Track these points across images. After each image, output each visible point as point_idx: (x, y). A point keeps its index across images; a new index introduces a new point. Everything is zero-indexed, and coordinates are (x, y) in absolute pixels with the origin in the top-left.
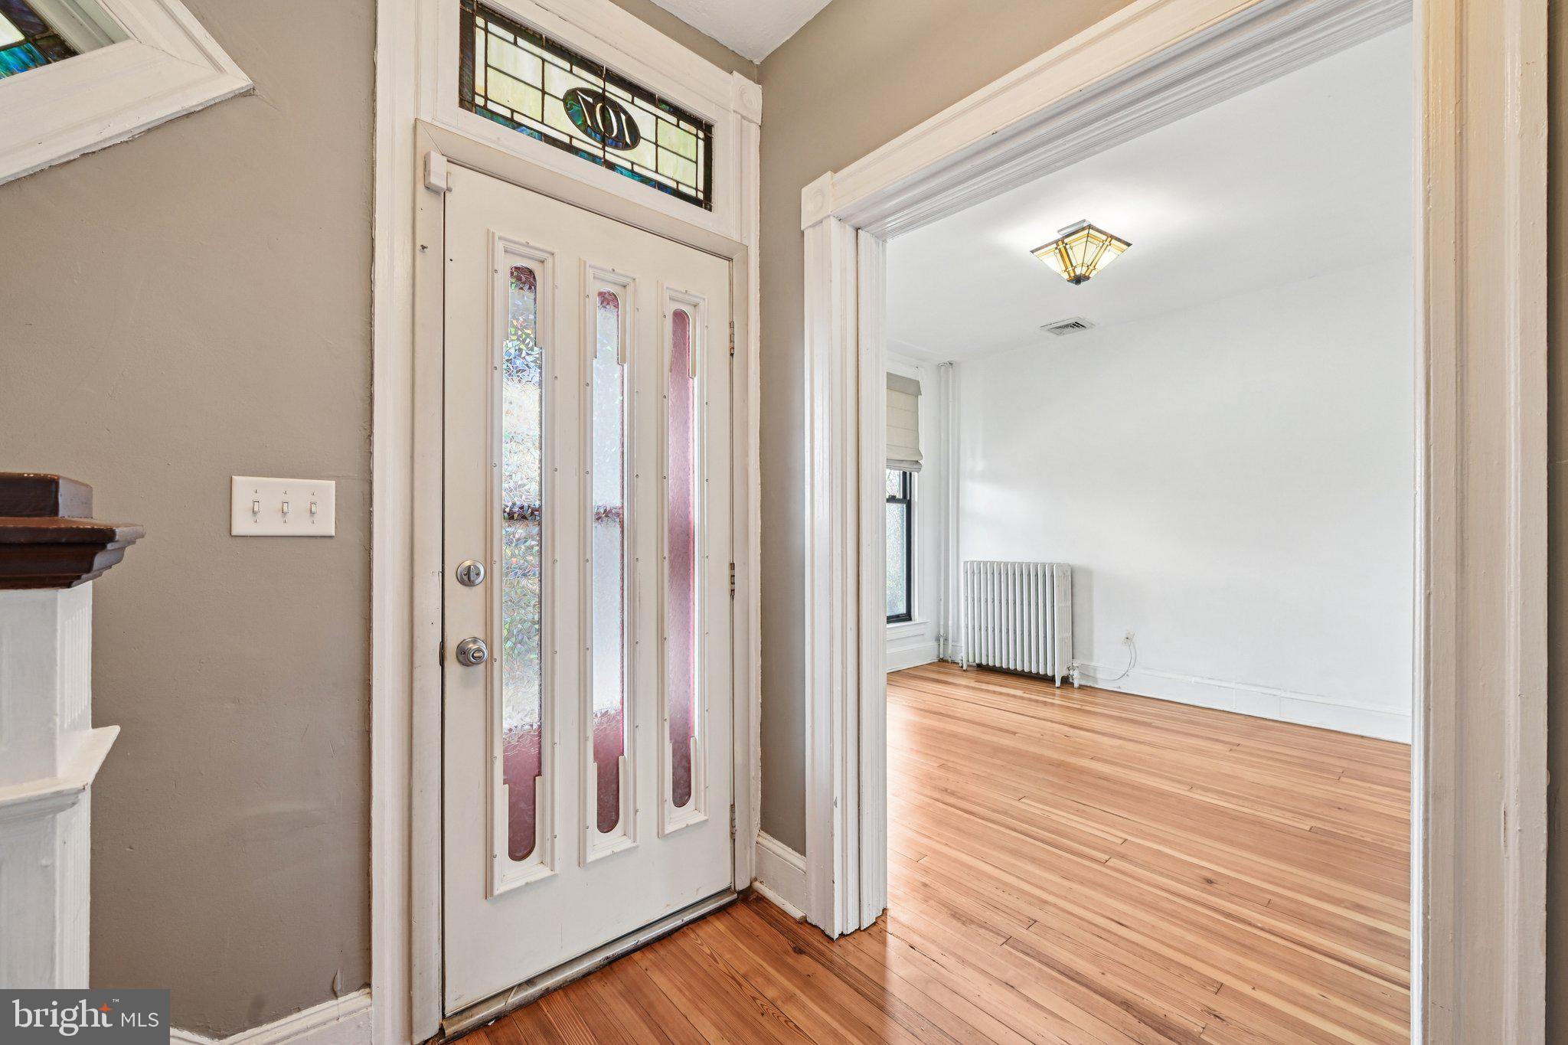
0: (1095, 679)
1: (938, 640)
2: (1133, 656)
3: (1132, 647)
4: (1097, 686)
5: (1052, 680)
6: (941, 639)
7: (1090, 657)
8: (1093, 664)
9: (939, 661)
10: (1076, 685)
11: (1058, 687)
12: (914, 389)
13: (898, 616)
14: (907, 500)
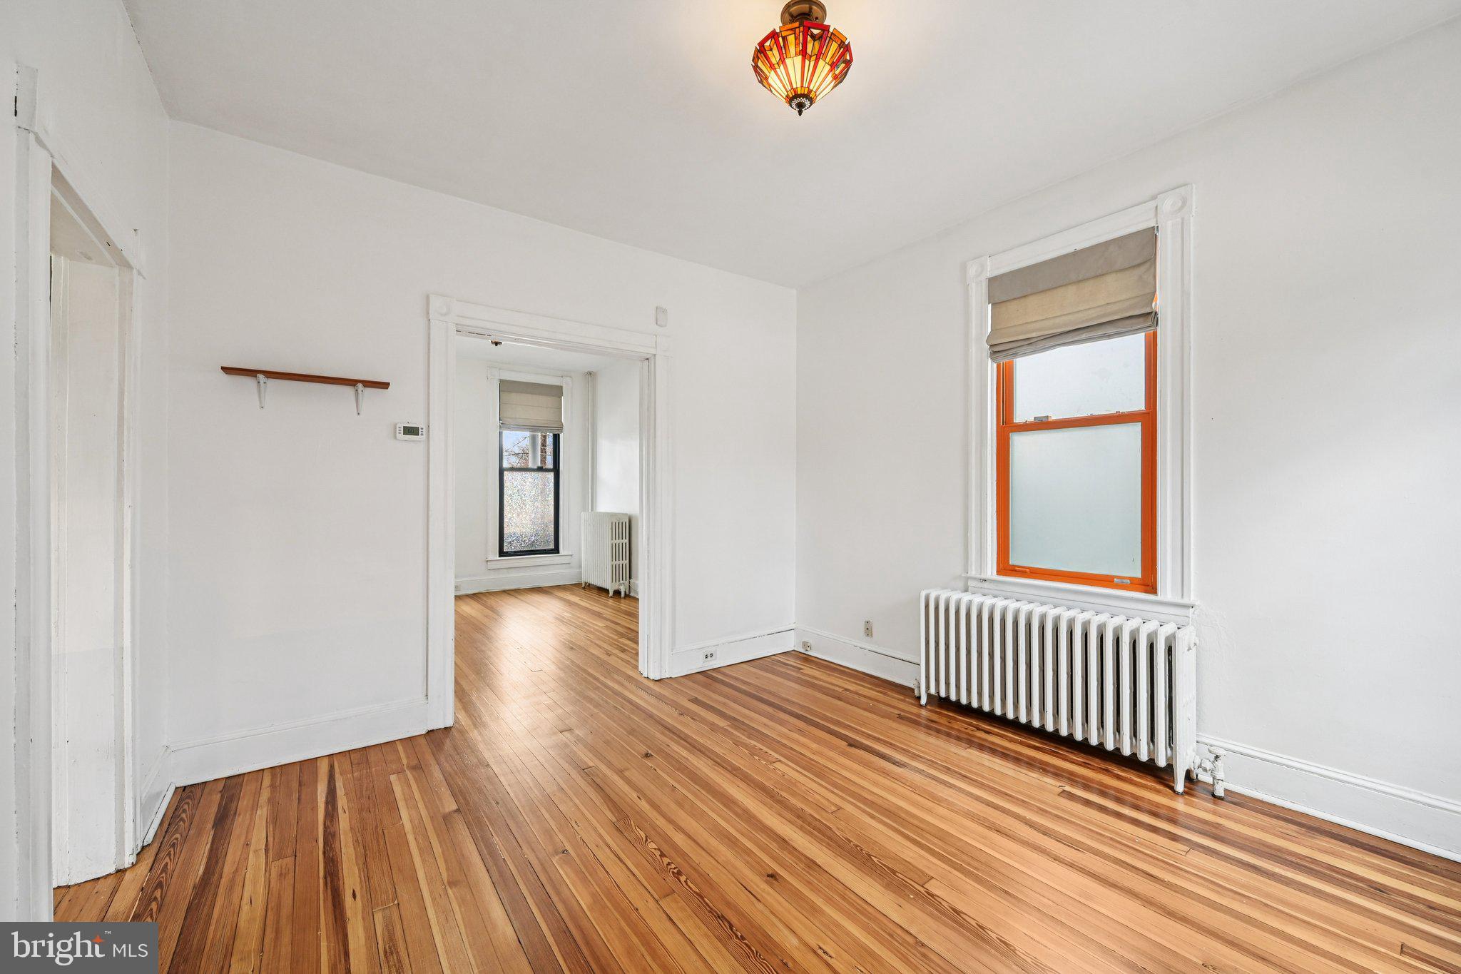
5: (608, 592)
7: (637, 577)
10: (622, 595)
11: (611, 597)
12: (557, 391)
13: (545, 550)
14: (556, 470)
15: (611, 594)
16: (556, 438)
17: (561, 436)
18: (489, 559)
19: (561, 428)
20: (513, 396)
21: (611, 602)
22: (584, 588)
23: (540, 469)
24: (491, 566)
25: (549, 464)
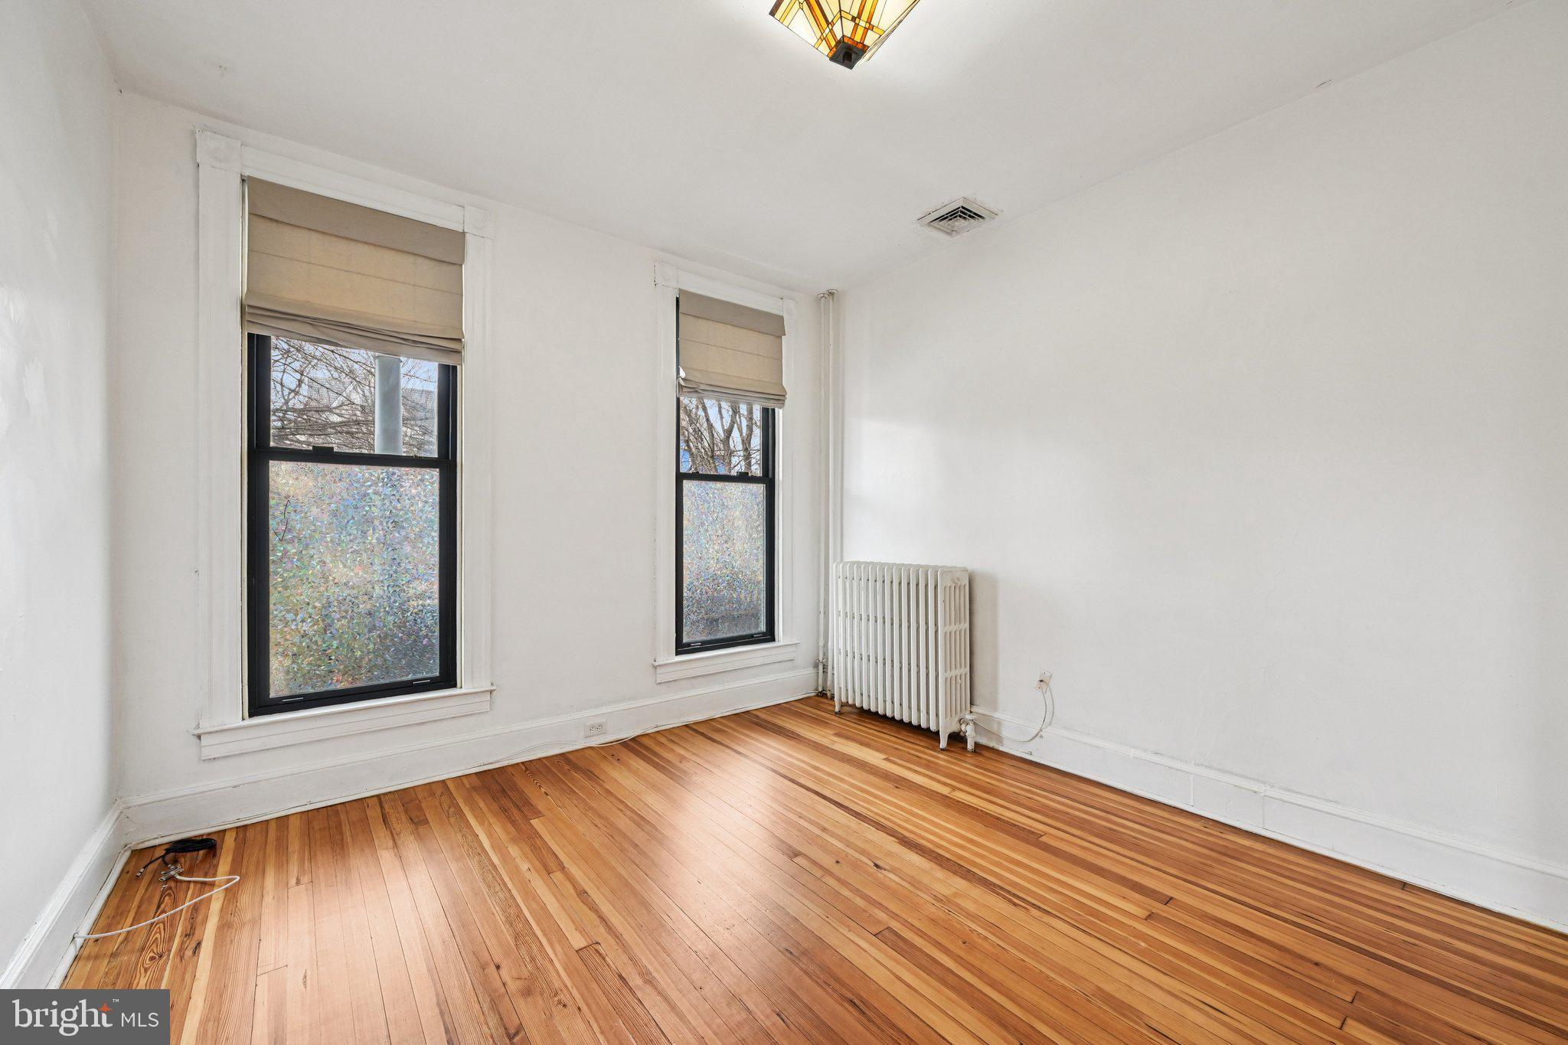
0: (1000, 739)
1: (816, 666)
2: (1050, 707)
3: (1048, 694)
4: (1001, 749)
5: (936, 735)
6: (822, 665)
7: (994, 704)
8: (997, 715)
9: (817, 695)
10: (970, 746)
11: (942, 750)
12: (772, 326)
13: (752, 636)
14: (768, 479)
15: (943, 744)
16: (768, 416)
17: (780, 414)
18: (659, 662)
19: (781, 399)
20: (704, 326)
21: (942, 759)
22: (840, 713)
23: (744, 478)
24: (663, 675)
25: (756, 470)
